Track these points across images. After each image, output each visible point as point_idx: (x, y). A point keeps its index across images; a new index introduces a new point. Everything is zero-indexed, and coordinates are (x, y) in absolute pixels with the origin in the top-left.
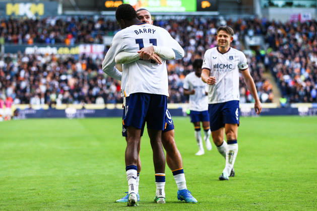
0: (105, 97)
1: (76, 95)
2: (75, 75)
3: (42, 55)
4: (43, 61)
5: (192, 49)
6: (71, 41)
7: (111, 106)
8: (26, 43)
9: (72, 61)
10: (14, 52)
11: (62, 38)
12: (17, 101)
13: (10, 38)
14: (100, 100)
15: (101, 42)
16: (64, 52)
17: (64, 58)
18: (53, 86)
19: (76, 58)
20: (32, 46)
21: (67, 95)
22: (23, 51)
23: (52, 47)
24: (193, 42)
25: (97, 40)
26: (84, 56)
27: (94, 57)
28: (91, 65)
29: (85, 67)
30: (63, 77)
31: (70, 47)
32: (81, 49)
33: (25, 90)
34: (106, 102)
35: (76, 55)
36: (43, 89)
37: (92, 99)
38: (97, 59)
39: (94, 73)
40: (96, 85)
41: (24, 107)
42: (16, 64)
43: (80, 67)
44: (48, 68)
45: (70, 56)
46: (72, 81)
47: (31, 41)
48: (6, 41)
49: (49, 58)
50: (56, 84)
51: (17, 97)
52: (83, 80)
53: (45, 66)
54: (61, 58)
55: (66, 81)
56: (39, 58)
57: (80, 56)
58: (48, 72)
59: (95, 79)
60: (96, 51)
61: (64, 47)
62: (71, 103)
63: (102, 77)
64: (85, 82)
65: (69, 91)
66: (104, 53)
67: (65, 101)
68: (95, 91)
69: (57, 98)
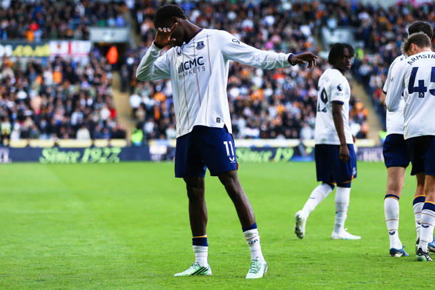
0: (91, 126)
2: (43, 92)
6: (35, 35)
7: (102, 143)
9: (37, 68)
11: (21, 30)
14: (83, 134)
15: (85, 36)
16: (24, 53)
19: (43, 63)
21: (29, 124)
23: (4, 44)
25: (78, 33)
26: (57, 62)
28: (69, 72)
29: (58, 78)
31: (34, 46)
32: (52, 49)
34: (93, 136)
35: (45, 58)
37: (71, 131)
38: (80, 63)
39: (73, 89)
40: (78, 108)
43: (51, 78)
45: (34, 60)
46: (37, 102)
50: (11, 104)
52: (55, 101)
54: (18, 63)
55: (27, 101)
57: (52, 59)
59: (76, 98)
60: (79, 50)
61: (24, 45)
62: (36, 137)
63: (87, 95)
64: (59, 103)
65: (32, 117)
66: (90, 55)
67: (24, 135)
68: (76, 117)
69: (12, 129)
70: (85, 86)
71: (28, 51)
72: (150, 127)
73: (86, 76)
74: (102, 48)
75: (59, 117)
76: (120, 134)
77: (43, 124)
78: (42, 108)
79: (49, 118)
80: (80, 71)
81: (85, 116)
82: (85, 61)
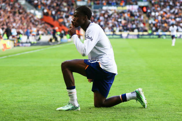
0: (138, 29)
1: (125, 28)
2: (125, 19)
3: (110, 10)
4: (110, 13)
5: (178, 7)
6: (123, 4)
7: (141, 33)
8: (103, 5)
9: (123, 12)
10: (98, 8)
11: (119, 2)
13: (96, 2)
14: (136, 31)
15: (137, 4)
16: (120, 9)
17: (120, 11)
18: (115, 24)
19: (125, 12)
20: (106, 6)
21: (121, 28)
22: (102, 8)
23: (115, 6)
24: (178, 4)
25: (135, 3)
26: (129, 11)
27: (133, 11)
28: (132, 15)
29: (129, 15)
30: (119, 20)
31: (122, 6)
32: (128, 7)
34: (139, 31)
35: (126, 10)
36: (111, 25)
37: (132, 30)
38: (135, 12)
39: (133, 18)
40: (134, 24)
42: (98, 14)
43: (126, 15)
44: (113, 16)
46: (123, 22)
47: (105, 4)
48: (94, 4)
49: (113, 11)
50: (116, 23)
52: (128, 22)
53: (111, 15)
54: (118, 12)
55: (121, 22)
56: (109, 11)
57: (127, 11)
58: (113, 18)
59: (134, 21)
60: (134, 8)
61: (120, 6)
62: (123, 31)
63: (137, 20)
66: (138, 9)
67: (120, 31)
68: (134, 26)
69: (117, 29)
70: (136, 18)
72: (154, 29)
73: (136, 15)
74: (141, 8)
75: (129, 26)
76: (146, 31)
78: (125, 23)
79: (126, 26)
80: (135, 14)
81: (137, 25)
82: (137, 11)
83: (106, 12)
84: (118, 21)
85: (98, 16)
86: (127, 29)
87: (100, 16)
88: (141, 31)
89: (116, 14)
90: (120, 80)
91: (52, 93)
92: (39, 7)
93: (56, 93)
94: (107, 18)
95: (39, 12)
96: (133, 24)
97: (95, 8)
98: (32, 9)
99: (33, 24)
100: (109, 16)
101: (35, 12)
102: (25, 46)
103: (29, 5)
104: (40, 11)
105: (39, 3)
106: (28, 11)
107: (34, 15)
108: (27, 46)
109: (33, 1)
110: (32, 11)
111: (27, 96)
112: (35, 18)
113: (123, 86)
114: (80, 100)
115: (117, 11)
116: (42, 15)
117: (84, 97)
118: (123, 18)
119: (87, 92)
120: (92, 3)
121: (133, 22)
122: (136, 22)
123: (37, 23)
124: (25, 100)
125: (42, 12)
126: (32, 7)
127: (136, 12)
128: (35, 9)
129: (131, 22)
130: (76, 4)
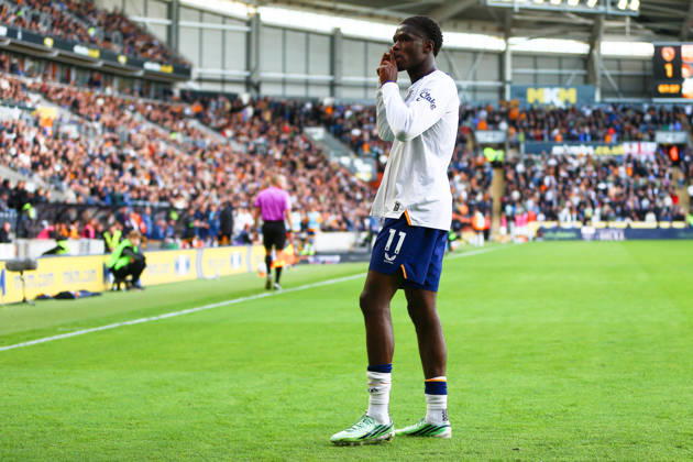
0: (657, 212)
2: (618, 183)
3: (574, 157)
4: (575, 164)
6: (612, 138)
7: (665, 225)
8: (553, 140)
9: (613, 163)
10: (537, 153)
11: (600, 134)
12: (541, 217)
13: (532, 133)
14: (651, 217)
15: (652, 139)
16: (603, 153)
17: (603, 159)
18: (589, 198)
19: (618, 160)
20: (562, 145)
21: (607, 208)
22: (549, 151)
23: (587, 145)
25: (647, 136)
26: (629, 158)
27: (643, 159)
28: (639, 170)
29: (630, 172)
30: (602, 186)
31: (610, 146)
32: (625, 149)
33: (551, 203)
34: (658, 219)
35: (620, 156)
36: (576, 200)
37: (641, 214)
38: (647, 161)
39: (642, 181)
40: (646, 196)
41: (550, 225)
42: (540, 167)
43: (623, 172)
44: (582, 174)
45: (611, 157)
46: (613, 191)
47: (559, 137)
48: (527, 137)
49: (583, 161)
50: (593, 195)
51: (542, 211)
52: (628, 191)
53: (578, 170)
54: (598, 160)
55: (605, 192)
56: (570, 160)
57: (625, 157)
58: (582, 179)
59: (644, 188)
60: (646, 150)
61: (603, 145)
62: (613, 220)
63: (653, 186)
64: (632, 193)
65: (610, 204)
66: (656, 154)
67: (604, 218)
68: (645, 203)
69: (594, 213)
70: (652, 178)
71: (606, 150)
73: (652, 171)
74: (664, 149)
75: (631, 203)
76: (681, 218)
77: (618, 209)
78: (618, 196)
79: (623, 204)
80: (647, 167)
81: (652, 202)
82: (652, 158)
83: (563, 161)
84: (597, 190)
85: (538, 175)
86: (624, 214)
87: (546, 173)
88: (665, 219)
89: (590, 168)
90: (603, 365)
91: (404, 402)
92: (366, 147)
93: (417, 402)
94: (565, 181)
95: (365, 162)
96: (641, 199)
97: (528, 151)
98: (346, 155)
99: (348, 197)
100: (573, 175)
101: (352, 162)
102: (324, 262)
103: (336, 142)
104: (369, 160)
105: (366, 136)
106: (334, 160)
107: (351, 171)
108: (331, 262)
109: (349, 131)
110: (345, 160)
111: (330, 410)
112: (354, 179)
113: (613, 382)
114: (487, 425)
115: (595, 158)
116: (372, 173)
117: (498, 415)
118: (611, 178)
119: (508, 399)
120: (521, 137)
121: (641, 193)
122: (650, 192)
123: (359, 196)
124: (326, 424)
125: (374, 162)
126: (344, 147)
127: (652, 164)
128: (352, 154)
129: (636, 193)
130: (474, 138)
